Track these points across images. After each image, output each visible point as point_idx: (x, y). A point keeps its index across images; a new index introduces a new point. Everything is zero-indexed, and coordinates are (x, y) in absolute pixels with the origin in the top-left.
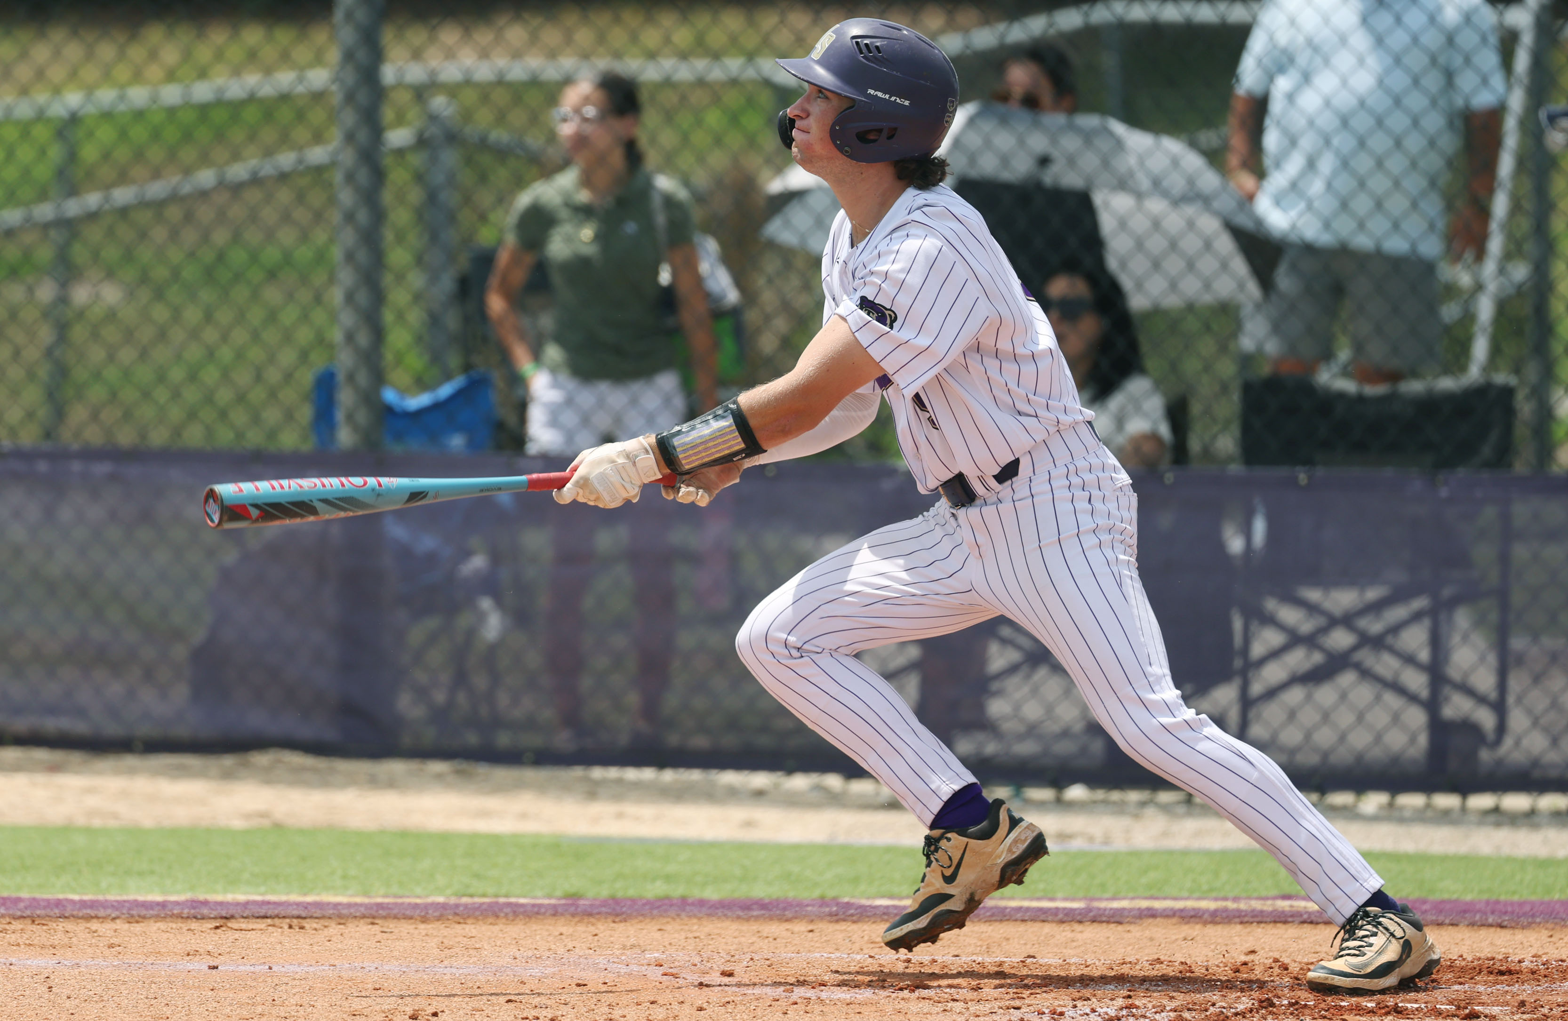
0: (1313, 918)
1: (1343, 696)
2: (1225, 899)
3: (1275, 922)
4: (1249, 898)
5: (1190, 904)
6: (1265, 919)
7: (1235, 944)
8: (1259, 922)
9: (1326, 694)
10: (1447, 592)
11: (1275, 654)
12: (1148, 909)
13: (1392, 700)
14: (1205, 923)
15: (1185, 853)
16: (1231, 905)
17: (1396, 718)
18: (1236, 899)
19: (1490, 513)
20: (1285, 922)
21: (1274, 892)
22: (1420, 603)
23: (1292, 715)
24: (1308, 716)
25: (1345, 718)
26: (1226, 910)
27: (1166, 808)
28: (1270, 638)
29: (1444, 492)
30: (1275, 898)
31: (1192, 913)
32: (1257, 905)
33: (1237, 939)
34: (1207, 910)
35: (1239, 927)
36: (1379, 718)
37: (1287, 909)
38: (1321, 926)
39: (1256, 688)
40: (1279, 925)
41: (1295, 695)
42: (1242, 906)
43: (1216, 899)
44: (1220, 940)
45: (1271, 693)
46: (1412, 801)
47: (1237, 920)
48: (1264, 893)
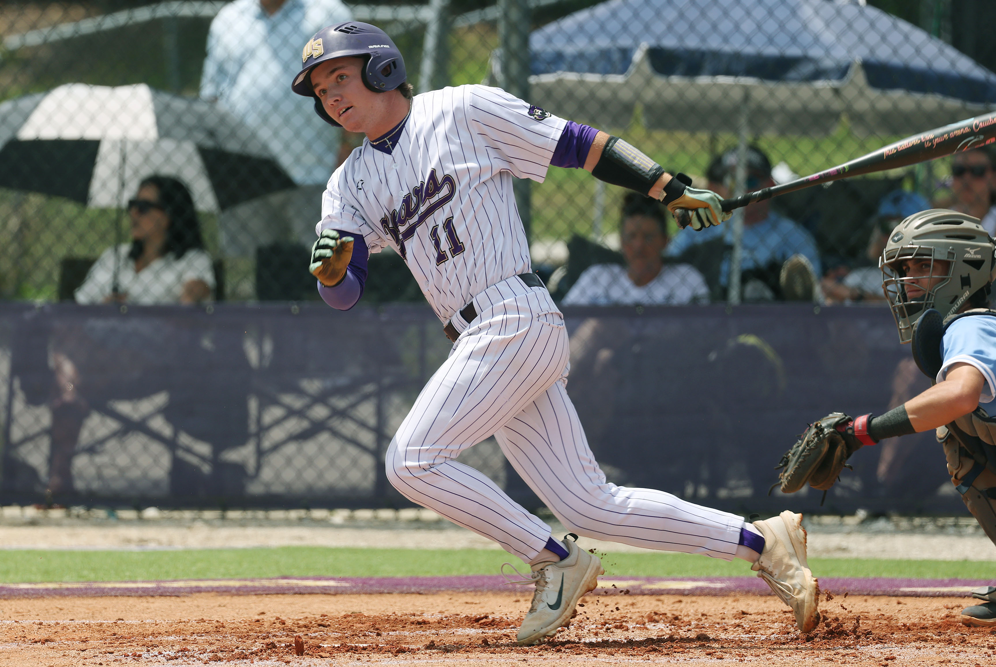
0: (302, 591)
1: (321, 448)
2: (245, 580)
3: (277, 594)
4: (261, 579)
5: (223, 583)
6: (269, 592)
7: (251, 608)
8: (267, 594)
9: (310, 447)
10: (387, 381)
11: (278, 422)
12: (197, 587)
13: (352, 450)
14: (233, 595)
15: (220, 551)
16: (249, 584)
17: (355, 463)
18: (252, 580)
19: (413, 331)
20: (284, 594)
21: (277, 575)
22: (370, 388)
23: (289, 461)
24: (299, 462)
25: (322, 463)
26: (246, 587)
27: (208, 522)
28: (276, 412)
29: (384, 317)
30: (277, 578)
31: (224, 589)
32: (266, 583)
33: (253, 605)
34: (234, 587)
35: (254, 598)
36: (344, 462)
37: (285, 585)
38: (307, 596)
39: (266, 444)
40: (280, 596)
41: (291, 448)
42: (257, 584)
43: (240, 580)
44: (242, 606)
45: (276, 447)
46: (364, 514)
47: (253, 593)
48: (270, 575)
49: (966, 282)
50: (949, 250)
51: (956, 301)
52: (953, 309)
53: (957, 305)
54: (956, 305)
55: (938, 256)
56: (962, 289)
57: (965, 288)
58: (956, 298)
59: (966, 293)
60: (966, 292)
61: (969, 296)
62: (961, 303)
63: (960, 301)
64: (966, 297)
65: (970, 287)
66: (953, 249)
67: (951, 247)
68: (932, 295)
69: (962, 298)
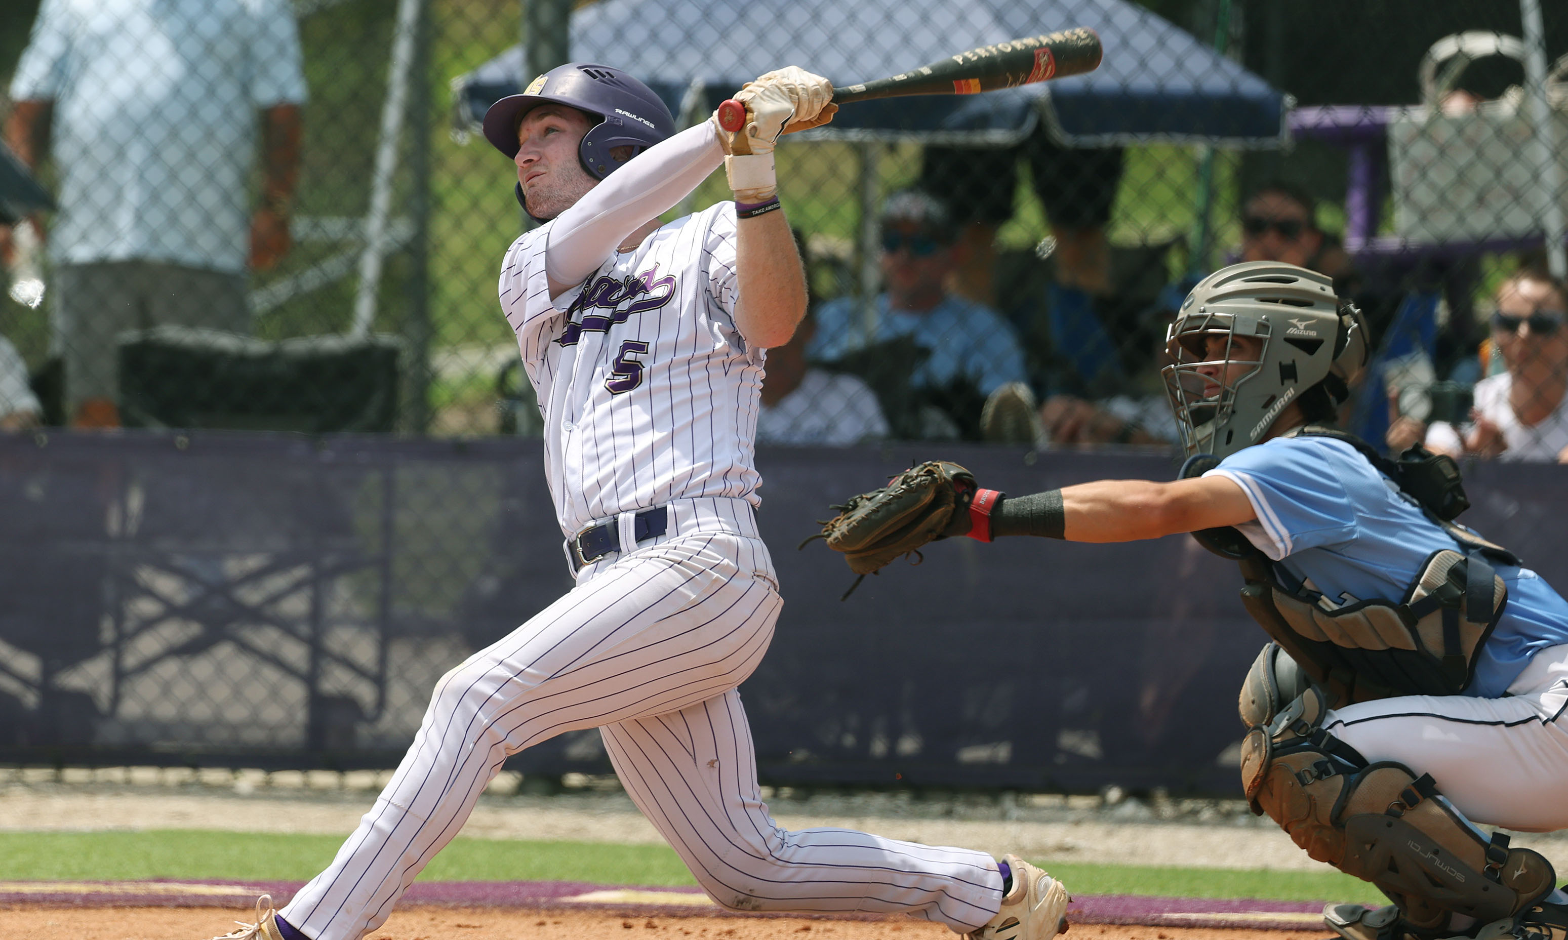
0: (190, 902)
1: (220, 670)
2: (96, 882)
3: (149, 906)
4: (122, 881)
5: (60, 888)
6: (136, 904)
7: (107, 929)
8: (132, 907)
9: (202, 668)
10: (329, 561)
11: (148, 624)
12: (18, 893)
13: (271, 674)
14: (77, 907)
15: (54, 834)
16: (103, 889)
17: (274, 694)
18: (107, 883)
19: (373, 478)
20: (159, 906)
21: (147, 875)
22: (300, 572)
23: (166, 689)
24: (184, 690)
25: (220, 692)
26: (98, 894)
27: (33, 788)
28: (146, 607)
29: (328, 455)
30: (148, 881)
31: (63, 897)
32: (130, 889)
33: (108, 924)
34: (79, 895)
35: (111, 913)
36: (257, 692)
37: (162, 893)
38: (197, 911)
39: (130, 661)
40: (154, 910)
41: (170, 668)
42: (115, 889)
43: (87, 882)
44: (92, 925)
45: (146, 666)
46: (290, 779)
47: (110, 905)
48: (136, 875)
49: (1288, 373)
50: (1260, 321)
51: (1273, 404)
52: (1266, 417)
53: (1274, 410)
54: (1272, 411)
55: (1240, 330)
56: (1283, 384)
57: (1286, 382)
58: (1272, 399)
59: (1288, 391)
60: (1289, 389)
61: (1295, 398)
62: (1280, 406)
63: (1278, 403)
64: (1289, 399)
65: (1296, 381)
66: (1267, 320)
67: (1264, 317)
68: (1232, 393)
69: (1282, 399)
